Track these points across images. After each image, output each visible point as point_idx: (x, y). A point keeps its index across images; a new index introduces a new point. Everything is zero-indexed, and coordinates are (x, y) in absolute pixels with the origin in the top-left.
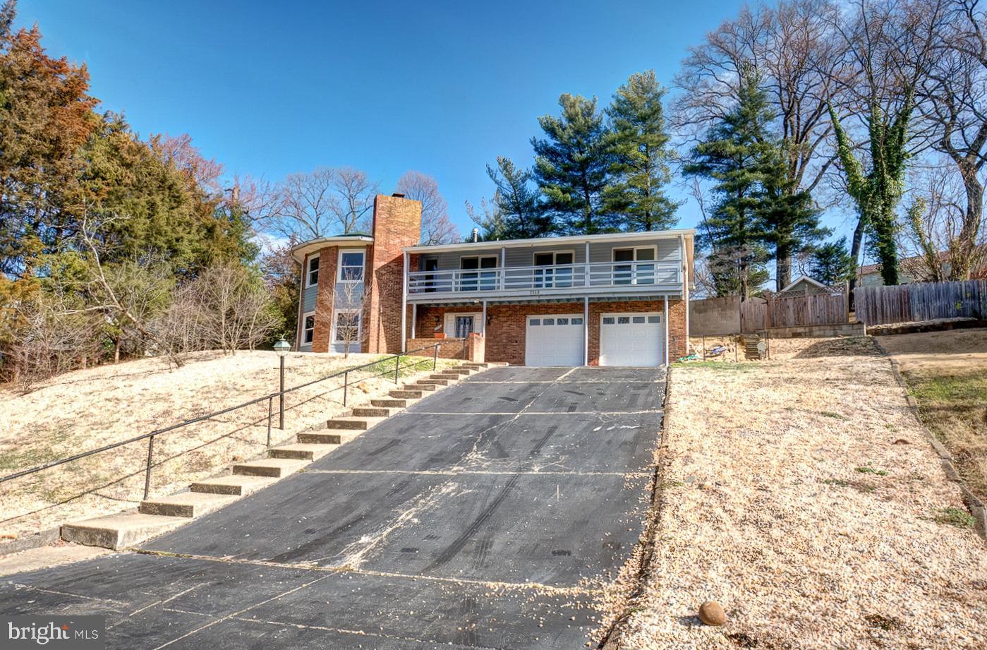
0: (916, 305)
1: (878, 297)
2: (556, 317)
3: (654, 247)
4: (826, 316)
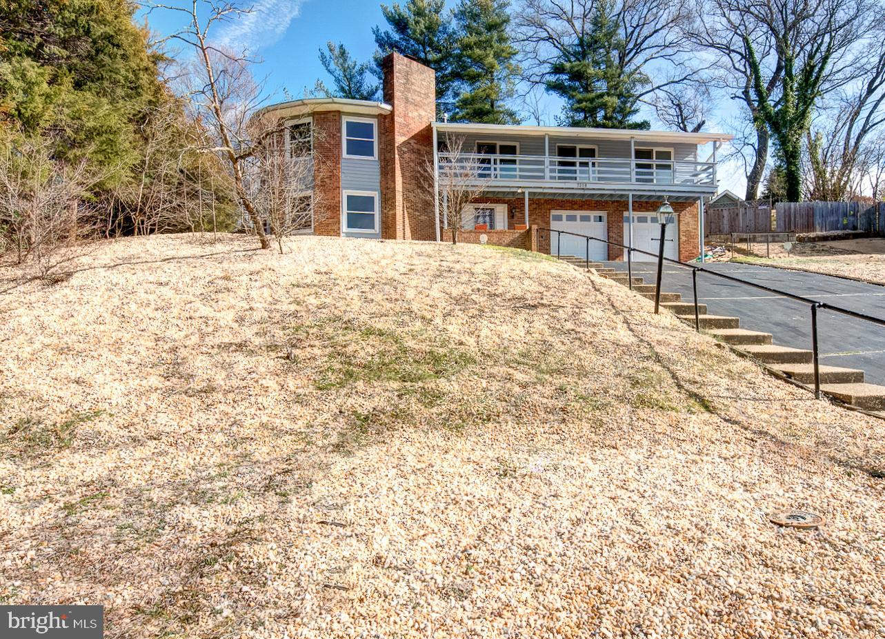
0: (818, 220)
1: (792, 211)
2: (579, 213)
3: (671, 150)
4: (753, 225)
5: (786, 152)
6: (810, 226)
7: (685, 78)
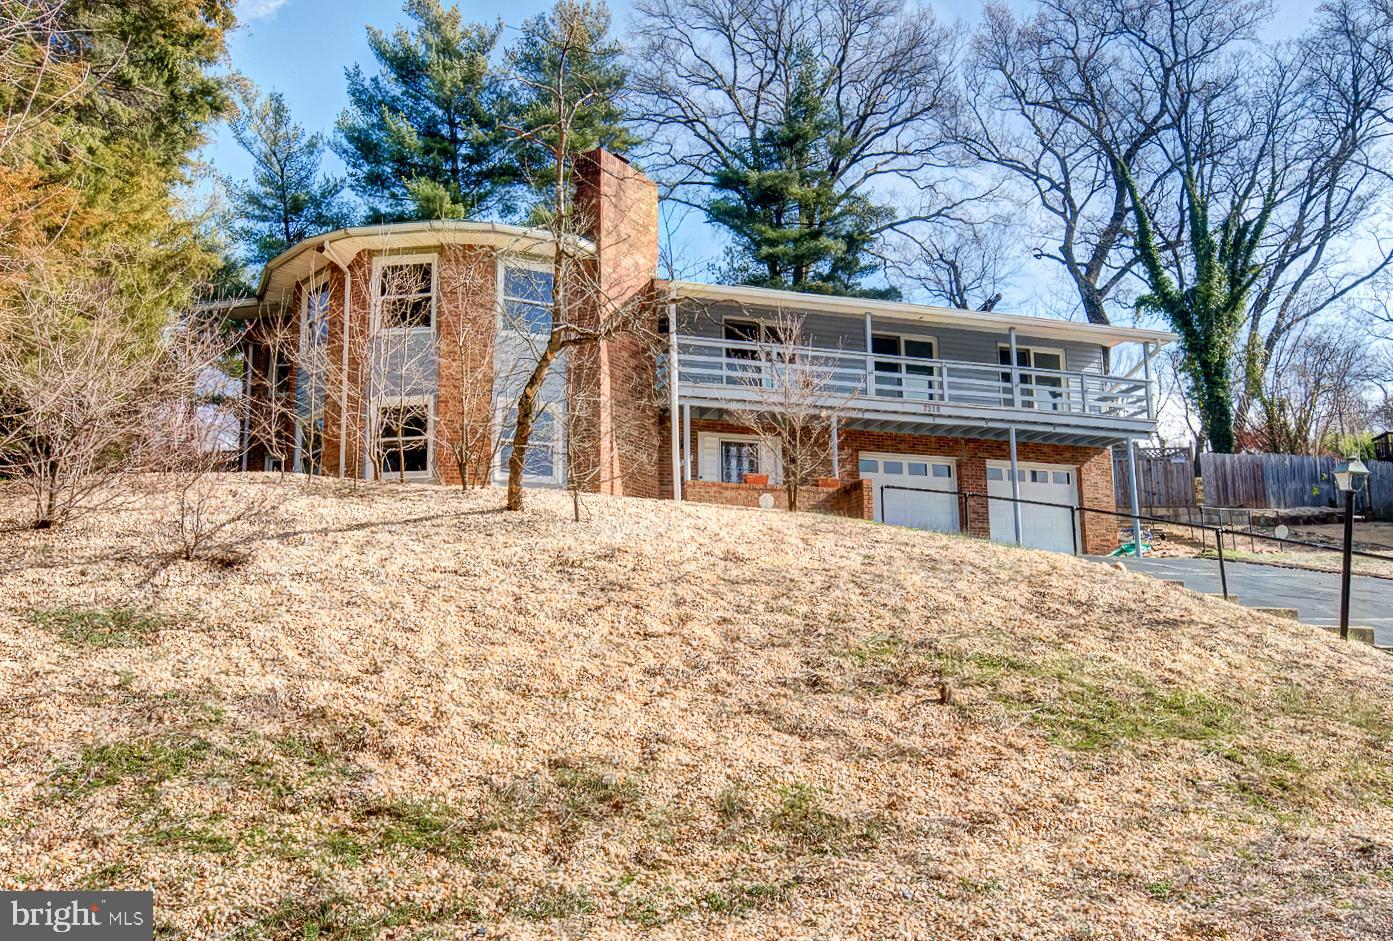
0: (1271, 487)
2: (906, 460)
3: (1060, 353)
4: (1163, 492)
5: (1205, 364)
6: (1259, 498)
7: (938, 214)
